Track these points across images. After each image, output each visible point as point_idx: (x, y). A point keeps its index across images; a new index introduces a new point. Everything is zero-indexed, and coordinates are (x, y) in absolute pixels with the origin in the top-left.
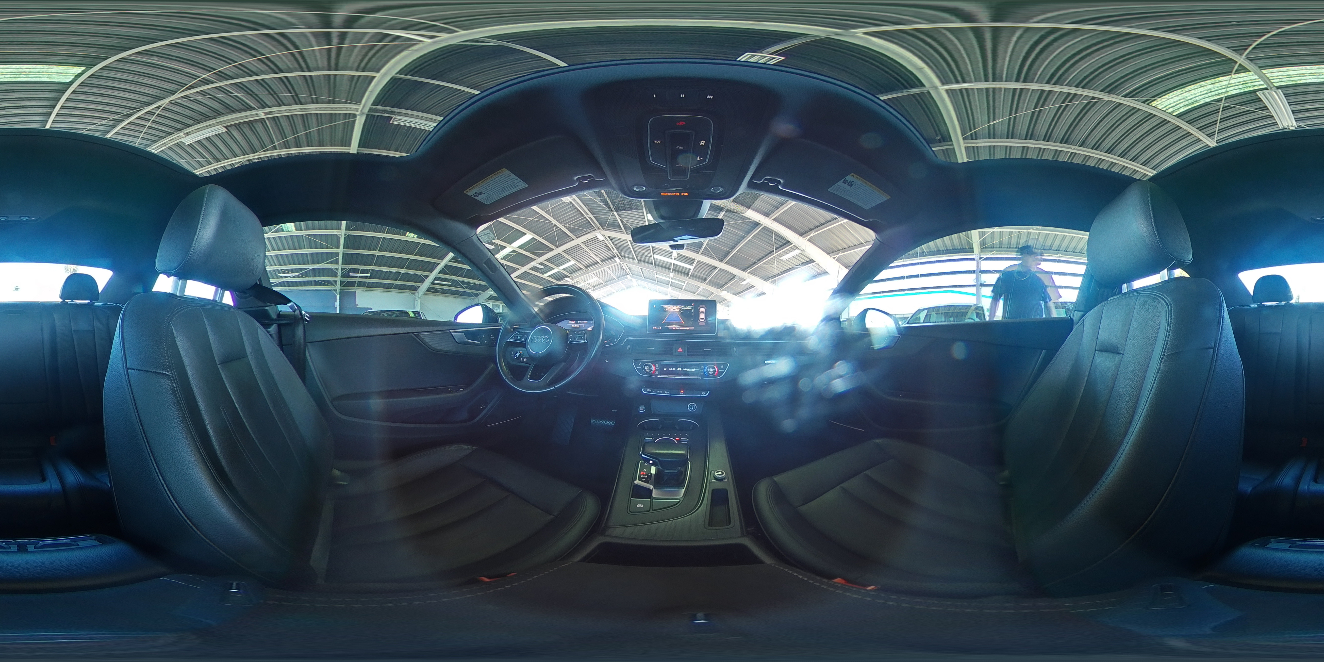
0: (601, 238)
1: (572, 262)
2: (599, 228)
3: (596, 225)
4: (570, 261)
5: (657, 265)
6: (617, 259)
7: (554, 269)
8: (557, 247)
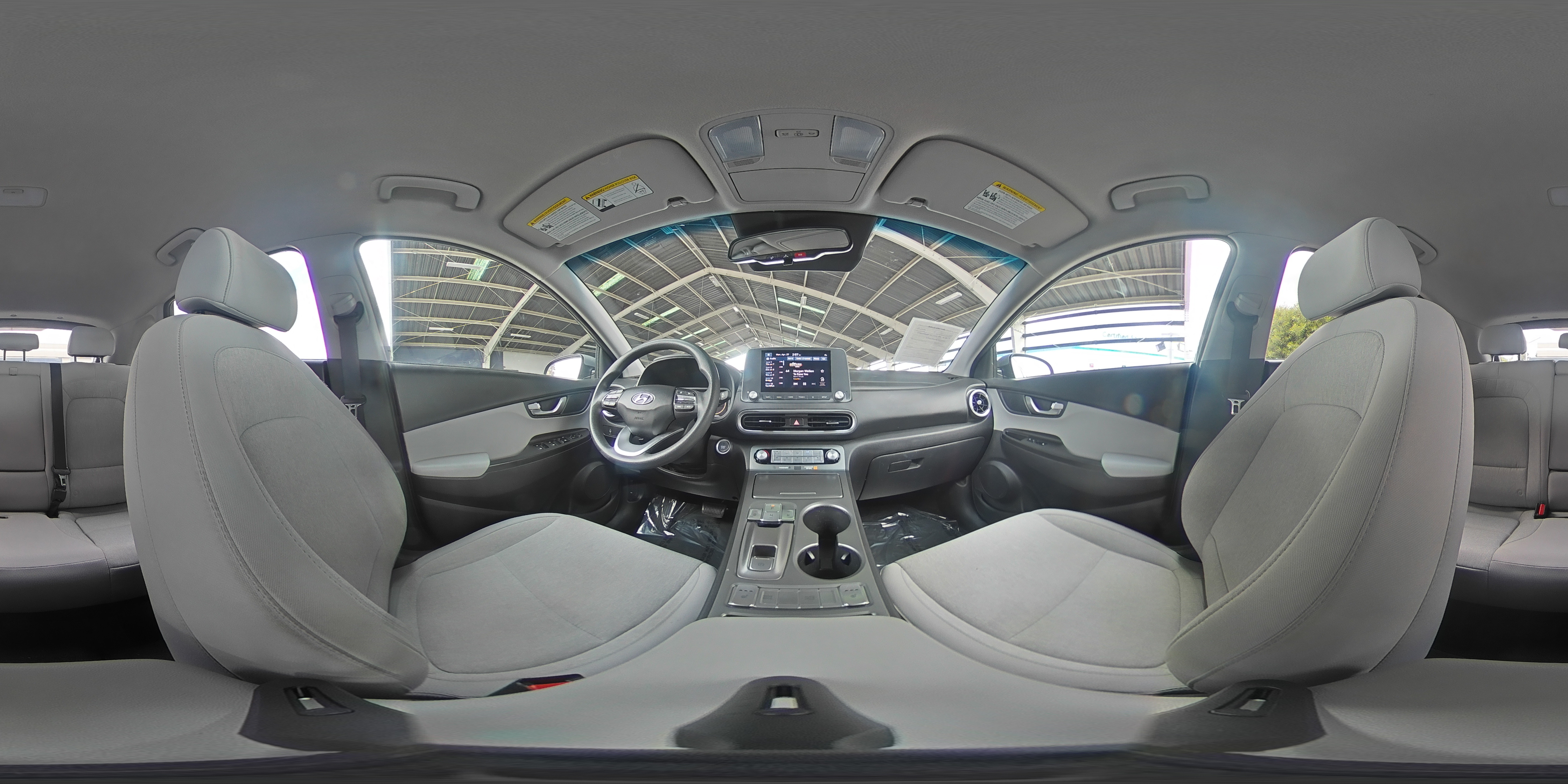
0: (736, 310)
1: (707, 328)
2: (735, 302)
3: (733, 299)
4: (705, 327)
5: (784, 330)
6: (747, 326)
7: (689, 334)
8: (697, 317)
